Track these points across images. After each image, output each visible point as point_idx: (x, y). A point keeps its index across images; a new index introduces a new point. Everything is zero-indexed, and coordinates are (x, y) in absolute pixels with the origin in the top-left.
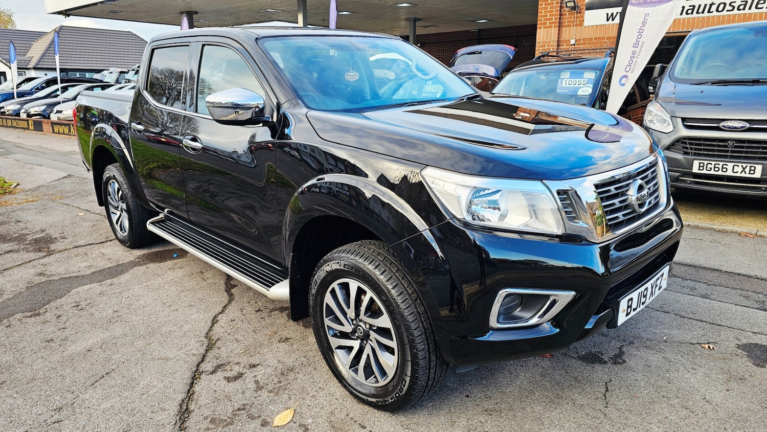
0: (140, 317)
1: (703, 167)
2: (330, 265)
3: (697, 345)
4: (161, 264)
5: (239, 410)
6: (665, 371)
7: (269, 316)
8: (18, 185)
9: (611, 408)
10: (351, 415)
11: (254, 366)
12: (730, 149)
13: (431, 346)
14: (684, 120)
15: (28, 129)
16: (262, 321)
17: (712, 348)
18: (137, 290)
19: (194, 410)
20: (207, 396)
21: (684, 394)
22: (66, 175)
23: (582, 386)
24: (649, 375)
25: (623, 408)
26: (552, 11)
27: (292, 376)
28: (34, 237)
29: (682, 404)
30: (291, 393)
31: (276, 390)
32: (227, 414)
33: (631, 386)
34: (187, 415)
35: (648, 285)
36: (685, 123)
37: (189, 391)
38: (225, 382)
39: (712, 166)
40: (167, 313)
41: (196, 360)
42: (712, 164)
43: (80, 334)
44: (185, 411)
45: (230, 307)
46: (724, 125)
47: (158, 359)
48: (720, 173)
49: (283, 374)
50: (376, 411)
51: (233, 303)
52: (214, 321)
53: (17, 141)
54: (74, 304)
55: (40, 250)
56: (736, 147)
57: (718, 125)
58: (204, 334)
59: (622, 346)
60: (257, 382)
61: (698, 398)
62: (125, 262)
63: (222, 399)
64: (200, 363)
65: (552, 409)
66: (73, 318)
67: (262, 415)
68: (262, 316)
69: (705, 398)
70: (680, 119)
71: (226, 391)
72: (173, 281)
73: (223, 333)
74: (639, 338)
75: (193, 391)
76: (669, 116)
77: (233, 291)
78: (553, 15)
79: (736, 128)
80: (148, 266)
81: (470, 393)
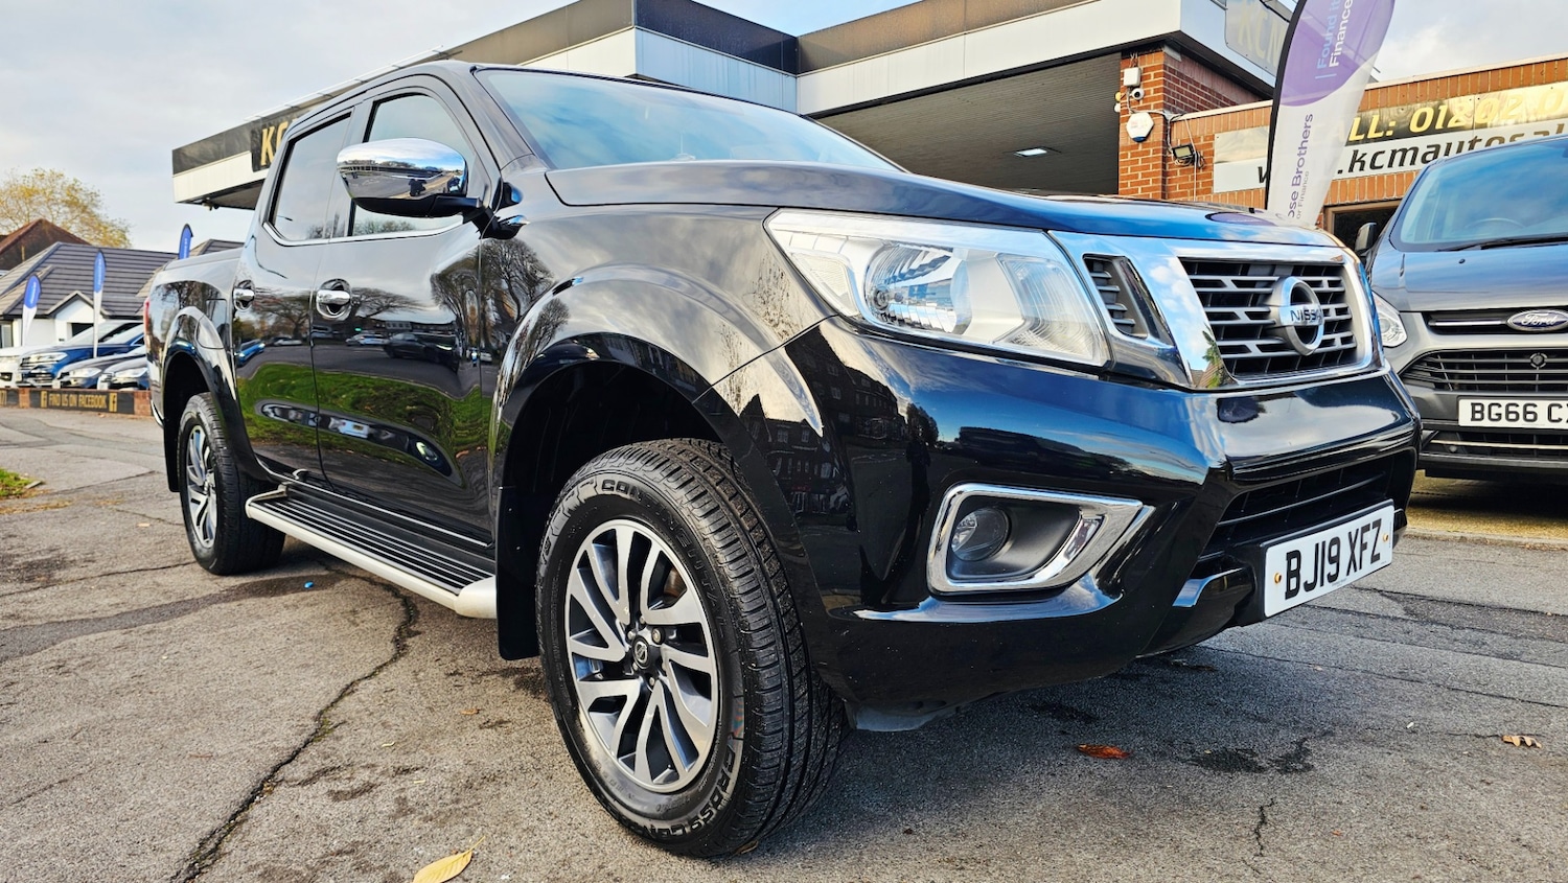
0: (186, 685)
1: (1481, 412)
2: (576, 494)
3: (1494, 740)
4: (273, 598)
5: (339, 853)
6: (1413, 785)
7: (473, 684)
8: (41, 484)
9: (1270, 856)
10: (610, 867)
11: (407, 771)
12: (1538, 371)
13: (794, 658)
14: (1427, 316)
15: (106, 410)
16: (454, 692)
17: (1529, 743)
18: (201, 640)
19: (230, 853)
20: (273, 826)
21: (1462, 831)
22: (146, 471)
23: (1200, 812)
24: (1372, 793)
25: (1303, 856)
26: (1148, 167)
27: (491, 788)
28: (30, 560)
29: (1457, 851)
30: (475, 823)
31: (442, 817)
32: (307, 860)
33: (1325, 813)
34: (209, 862)
35: (1342, 531)
36: (1431, 324)
37: (234, 816)
38: (327, 801)
39: (1502, 411)
40: (248, 678)
41: (273, 758)
42: (1500, 406)
43: (39, 714)
44: (211, 852)
45: (392, 668)
46: (1518, 320)
47: (191, 756)
48: (1521, 424)
49: (469, 786)
50: (674, 859)
51: (402, 662)
52: (348, 690)
53: (77, 427)
54: (54, 664)
55: (30, 580)
56: (1549, 366)
57: (1504, 322)
58: (314, 712)
59: (1305, 739)
60: (402, 801)
61: (1499, 840)
62: (197, 596)
63: (307, 831)
64: (282, 764)
65: (1119, 859)
66: (41, 686)
67: (391, 864)
68: (457, 683)
69: (1518, 840)
70: (1420, 314)
71: (323, 816)
72: (285, 627)
73: (358, 712)
74: (1347, 724)
75: (246, 816)
76: (1395, 312)
77: (409, 642)
78: (1150, 175)
79: (1544, 325)
80: (243, 601)
81: (917, 826)
